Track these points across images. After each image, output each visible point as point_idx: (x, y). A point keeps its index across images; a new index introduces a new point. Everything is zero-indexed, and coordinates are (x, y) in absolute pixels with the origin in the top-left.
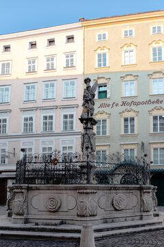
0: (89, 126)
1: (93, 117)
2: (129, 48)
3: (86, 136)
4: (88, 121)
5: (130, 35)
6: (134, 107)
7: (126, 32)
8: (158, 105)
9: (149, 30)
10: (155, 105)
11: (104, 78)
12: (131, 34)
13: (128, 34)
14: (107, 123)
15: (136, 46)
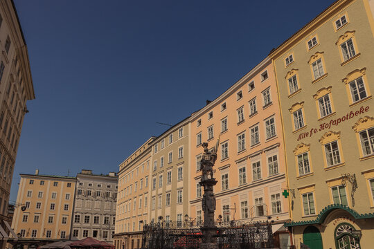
2: (317, 59)
5: (314, 44)
6: (333, 128)
7: (310, 43)
8: (362, 116)
9: (332, 28)
10: (359, 116)
12: (315, 42)
13: (313, 43)
14: (309, 157)
15: (323, 52)
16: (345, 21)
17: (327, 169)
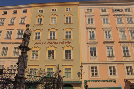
0: (25, 51)
1: (28, 46)
2: (54, 17)
3: (22, 57)
4: (24, 48)
6: (54, 45)
7: (53, 9)
11: (40, 29)
12: (55, 11)
14: (39, 53)
15: (58, 16)
16: (70, 10)
17: (46, 60)
